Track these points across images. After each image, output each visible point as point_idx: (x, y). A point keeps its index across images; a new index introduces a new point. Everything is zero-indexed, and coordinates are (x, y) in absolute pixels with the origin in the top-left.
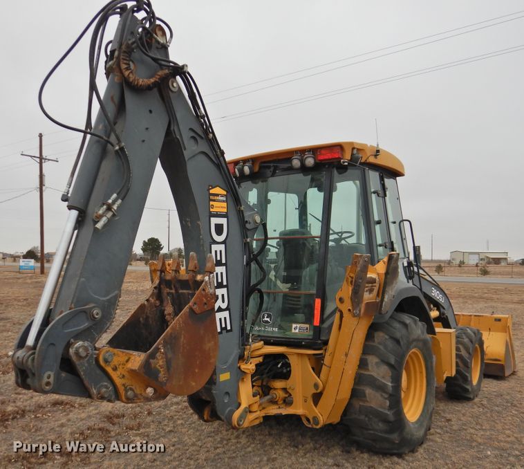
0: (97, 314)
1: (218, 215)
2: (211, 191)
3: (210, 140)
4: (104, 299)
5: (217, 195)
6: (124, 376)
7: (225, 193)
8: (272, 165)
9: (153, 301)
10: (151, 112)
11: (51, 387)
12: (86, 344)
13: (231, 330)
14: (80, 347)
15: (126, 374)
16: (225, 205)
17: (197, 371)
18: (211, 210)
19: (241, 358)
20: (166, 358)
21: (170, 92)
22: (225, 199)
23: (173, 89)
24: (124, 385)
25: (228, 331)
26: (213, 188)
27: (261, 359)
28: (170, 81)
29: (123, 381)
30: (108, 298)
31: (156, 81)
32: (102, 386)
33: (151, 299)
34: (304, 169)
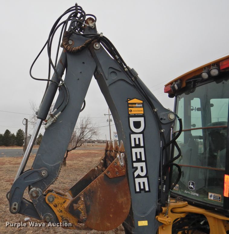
0: (44, 173)
1: (135, 116)
2: (129, 102)
3: (126, 72)
4: (52, 165)
5: (135, 104)
6: (61, 211)
7: (142, 102)
8: (192, 80)
9: (100, 168)
10: (84, 63)
11: (16, 211)
12: (38, 189)
13: (149, 191)
14: (34, 191)
15: (63, 210)
16: (142, 109)
17: (111, 216)
18: (130, 113)
19: (159, 212)
20: (86, 204)
21: (95, 50)
22: (141, 105)
23: (96, 48)
24: (61, 216)
25: (146, 192)
26: (130, 100)
27: (183, 215)
28: (94, 44)
29: (61, 214)
30: (54, 165)
31: (83, 46)
32: (47, 215)
33: (99, 166)
34: (211, 78)
